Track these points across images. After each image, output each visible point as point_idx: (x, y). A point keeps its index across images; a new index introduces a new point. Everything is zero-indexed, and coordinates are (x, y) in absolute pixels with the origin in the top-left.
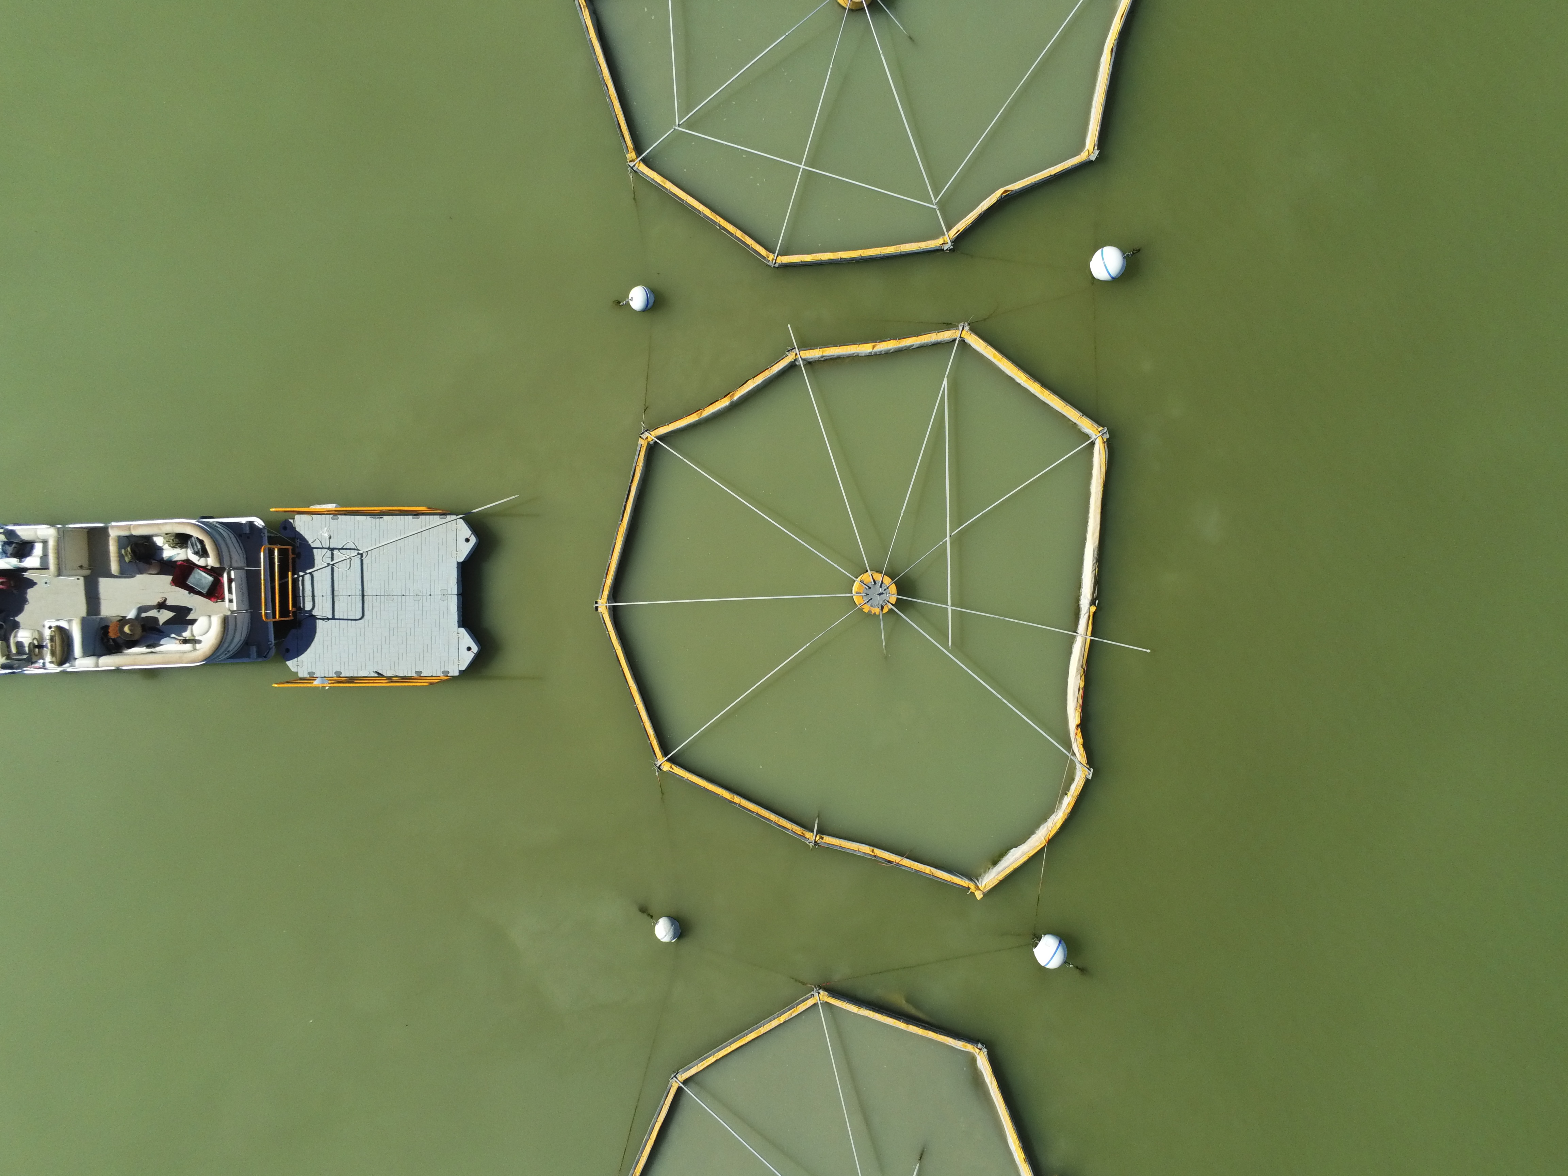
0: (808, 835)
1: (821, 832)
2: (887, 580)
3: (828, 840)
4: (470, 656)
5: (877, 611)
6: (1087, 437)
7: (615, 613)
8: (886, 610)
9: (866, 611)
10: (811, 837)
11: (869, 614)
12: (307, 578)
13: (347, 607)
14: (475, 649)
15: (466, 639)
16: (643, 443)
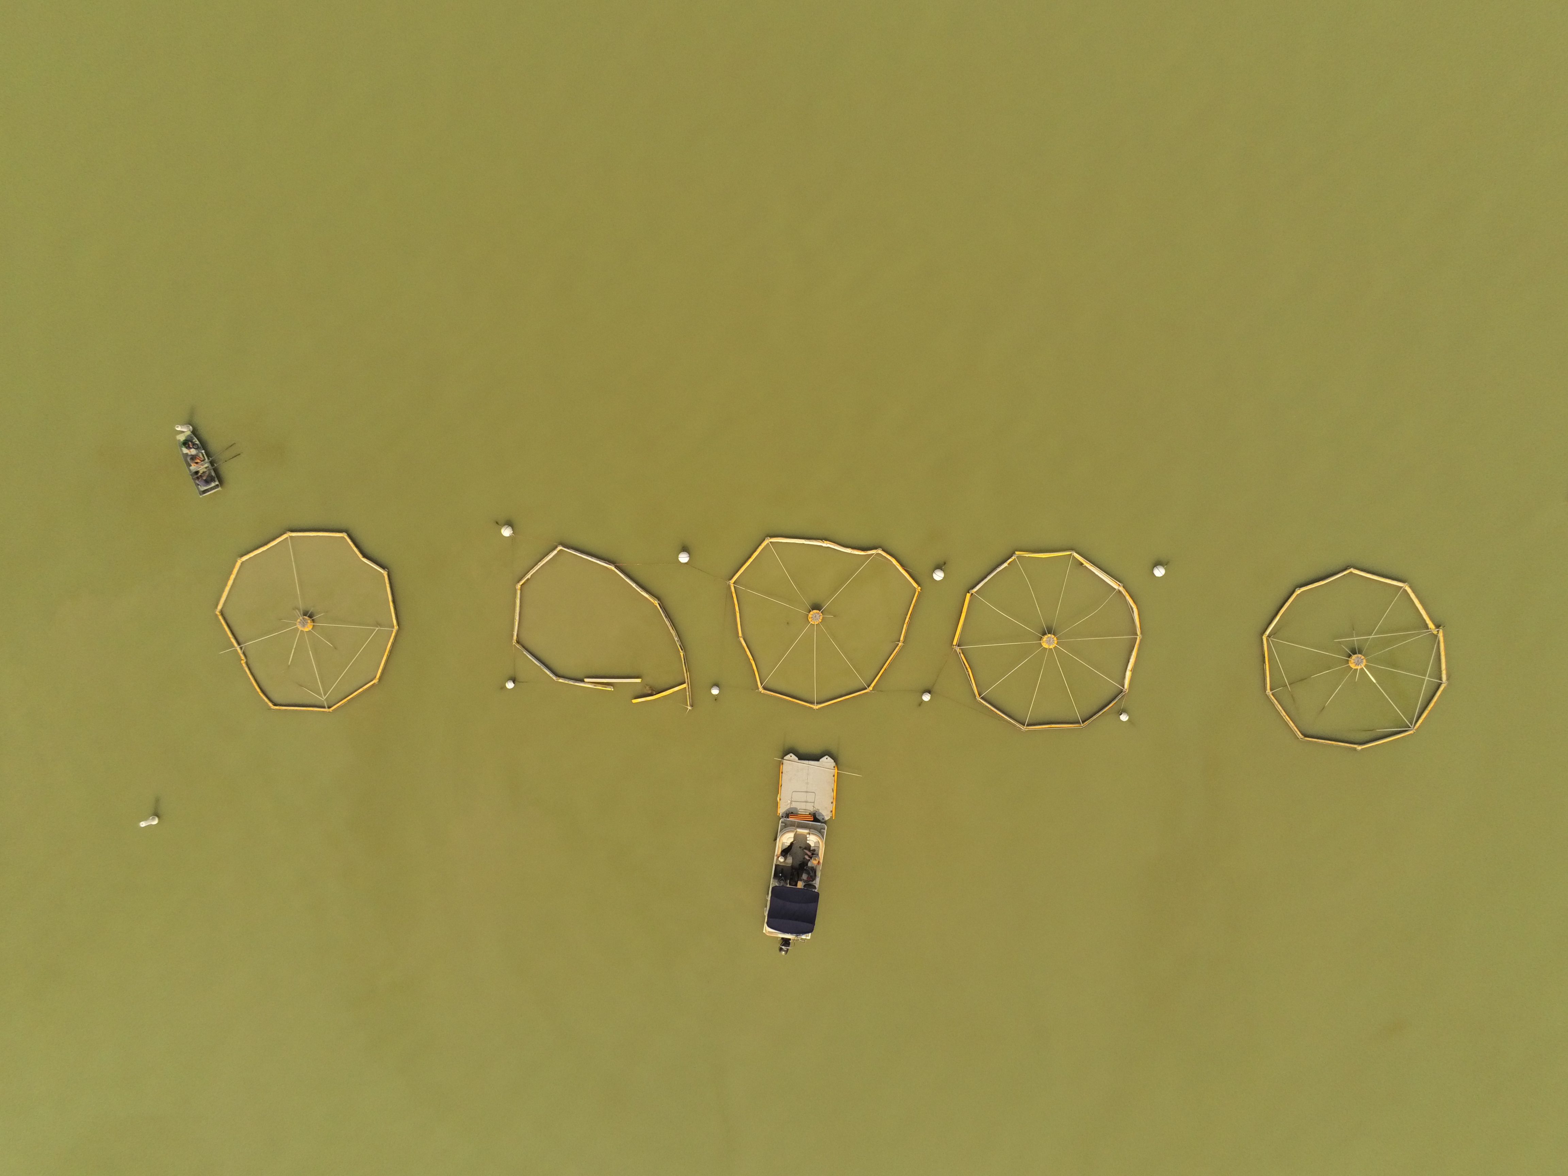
0: (900, 645)
1: (899, 641)
2: (811, 613)
3: (902, 638)
4: (829, 758)
5: (821, 617)
6: (768, 544)
7: (818, 703)
8: (821, 614)
9: (821, 621)
10: (900, 644)
11: (822, 620)
12: (800, 810)
13: (810, 797)
14: (827, 757)
15: (824, 759)
16: (763, 691)
